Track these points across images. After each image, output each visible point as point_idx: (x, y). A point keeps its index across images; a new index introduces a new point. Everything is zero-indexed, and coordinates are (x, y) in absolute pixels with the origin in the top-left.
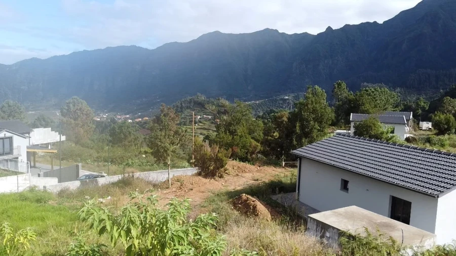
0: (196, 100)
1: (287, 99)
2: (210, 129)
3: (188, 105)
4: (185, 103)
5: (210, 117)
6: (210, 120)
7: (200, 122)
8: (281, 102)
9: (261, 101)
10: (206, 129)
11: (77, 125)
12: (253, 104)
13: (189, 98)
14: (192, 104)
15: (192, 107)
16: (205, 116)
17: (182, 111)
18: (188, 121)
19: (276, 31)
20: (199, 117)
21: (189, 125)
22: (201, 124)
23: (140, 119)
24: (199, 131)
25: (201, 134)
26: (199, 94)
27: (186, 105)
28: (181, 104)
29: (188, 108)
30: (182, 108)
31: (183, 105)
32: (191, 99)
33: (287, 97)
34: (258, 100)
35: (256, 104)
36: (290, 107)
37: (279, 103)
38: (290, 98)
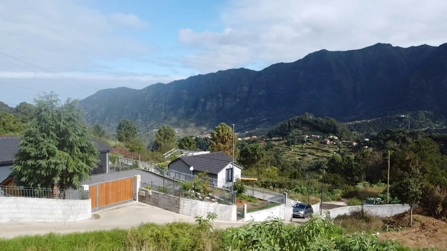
0: (304, 119)
1: (404, 118)
2: (319, 149)
3: (296, 124)
4: (292, 123)
5: (319, 137)
6: (319, 139)
7: (308, 141)
8: (396, 121)
9: (373, 120)
10: (314, 149)
11: (225, 148)
12: (364, 123)
13: (297, 117)
14: (300, 124)
15: (299, 126)
16: (313, 135)
17: (290, 131)
18: (296, 141)
19: (389, 45)
20: (307, 136)
21: (297, 145)
22: (310, 144)
23: (249, 138)
24: (308, 151)
25: (310, 153)
26: (307, 114)
27: (294, 124)
28: (289, 123)
29: (295, 127)
30: (289, 127)
31: (291, 124)
32: (298, 119)
33: (403, 116)
34: (369, 119)
35: (367, 123)
36: (408, 126)
37: (394, 123)
38: (407, 117)
